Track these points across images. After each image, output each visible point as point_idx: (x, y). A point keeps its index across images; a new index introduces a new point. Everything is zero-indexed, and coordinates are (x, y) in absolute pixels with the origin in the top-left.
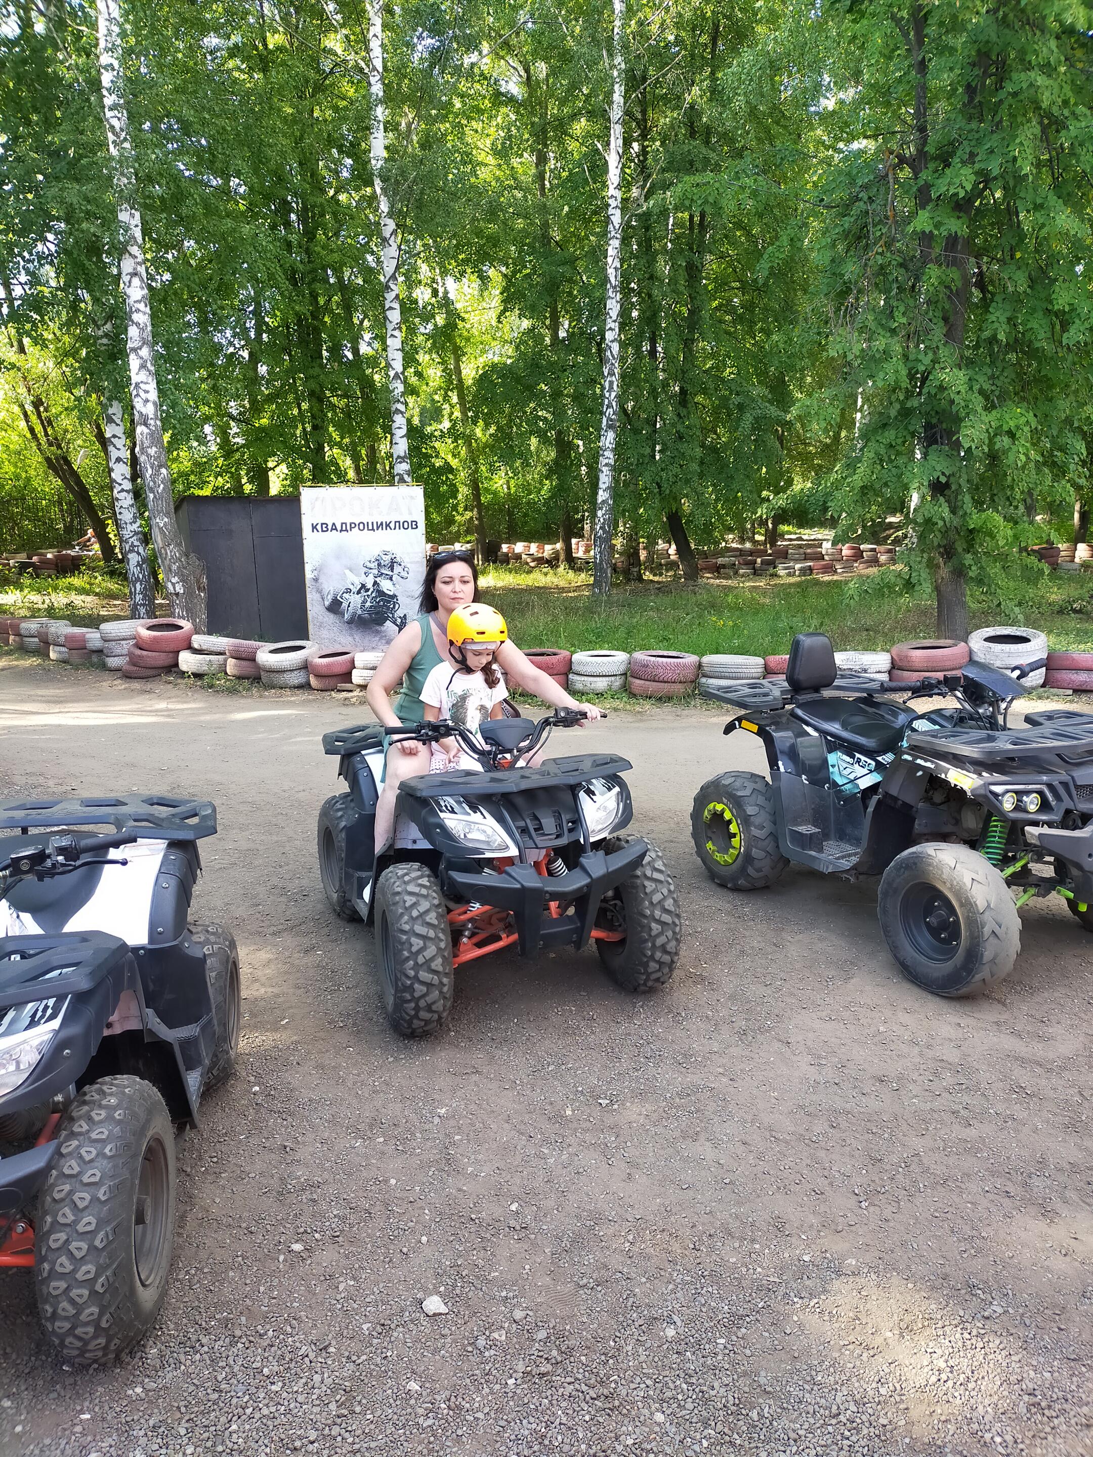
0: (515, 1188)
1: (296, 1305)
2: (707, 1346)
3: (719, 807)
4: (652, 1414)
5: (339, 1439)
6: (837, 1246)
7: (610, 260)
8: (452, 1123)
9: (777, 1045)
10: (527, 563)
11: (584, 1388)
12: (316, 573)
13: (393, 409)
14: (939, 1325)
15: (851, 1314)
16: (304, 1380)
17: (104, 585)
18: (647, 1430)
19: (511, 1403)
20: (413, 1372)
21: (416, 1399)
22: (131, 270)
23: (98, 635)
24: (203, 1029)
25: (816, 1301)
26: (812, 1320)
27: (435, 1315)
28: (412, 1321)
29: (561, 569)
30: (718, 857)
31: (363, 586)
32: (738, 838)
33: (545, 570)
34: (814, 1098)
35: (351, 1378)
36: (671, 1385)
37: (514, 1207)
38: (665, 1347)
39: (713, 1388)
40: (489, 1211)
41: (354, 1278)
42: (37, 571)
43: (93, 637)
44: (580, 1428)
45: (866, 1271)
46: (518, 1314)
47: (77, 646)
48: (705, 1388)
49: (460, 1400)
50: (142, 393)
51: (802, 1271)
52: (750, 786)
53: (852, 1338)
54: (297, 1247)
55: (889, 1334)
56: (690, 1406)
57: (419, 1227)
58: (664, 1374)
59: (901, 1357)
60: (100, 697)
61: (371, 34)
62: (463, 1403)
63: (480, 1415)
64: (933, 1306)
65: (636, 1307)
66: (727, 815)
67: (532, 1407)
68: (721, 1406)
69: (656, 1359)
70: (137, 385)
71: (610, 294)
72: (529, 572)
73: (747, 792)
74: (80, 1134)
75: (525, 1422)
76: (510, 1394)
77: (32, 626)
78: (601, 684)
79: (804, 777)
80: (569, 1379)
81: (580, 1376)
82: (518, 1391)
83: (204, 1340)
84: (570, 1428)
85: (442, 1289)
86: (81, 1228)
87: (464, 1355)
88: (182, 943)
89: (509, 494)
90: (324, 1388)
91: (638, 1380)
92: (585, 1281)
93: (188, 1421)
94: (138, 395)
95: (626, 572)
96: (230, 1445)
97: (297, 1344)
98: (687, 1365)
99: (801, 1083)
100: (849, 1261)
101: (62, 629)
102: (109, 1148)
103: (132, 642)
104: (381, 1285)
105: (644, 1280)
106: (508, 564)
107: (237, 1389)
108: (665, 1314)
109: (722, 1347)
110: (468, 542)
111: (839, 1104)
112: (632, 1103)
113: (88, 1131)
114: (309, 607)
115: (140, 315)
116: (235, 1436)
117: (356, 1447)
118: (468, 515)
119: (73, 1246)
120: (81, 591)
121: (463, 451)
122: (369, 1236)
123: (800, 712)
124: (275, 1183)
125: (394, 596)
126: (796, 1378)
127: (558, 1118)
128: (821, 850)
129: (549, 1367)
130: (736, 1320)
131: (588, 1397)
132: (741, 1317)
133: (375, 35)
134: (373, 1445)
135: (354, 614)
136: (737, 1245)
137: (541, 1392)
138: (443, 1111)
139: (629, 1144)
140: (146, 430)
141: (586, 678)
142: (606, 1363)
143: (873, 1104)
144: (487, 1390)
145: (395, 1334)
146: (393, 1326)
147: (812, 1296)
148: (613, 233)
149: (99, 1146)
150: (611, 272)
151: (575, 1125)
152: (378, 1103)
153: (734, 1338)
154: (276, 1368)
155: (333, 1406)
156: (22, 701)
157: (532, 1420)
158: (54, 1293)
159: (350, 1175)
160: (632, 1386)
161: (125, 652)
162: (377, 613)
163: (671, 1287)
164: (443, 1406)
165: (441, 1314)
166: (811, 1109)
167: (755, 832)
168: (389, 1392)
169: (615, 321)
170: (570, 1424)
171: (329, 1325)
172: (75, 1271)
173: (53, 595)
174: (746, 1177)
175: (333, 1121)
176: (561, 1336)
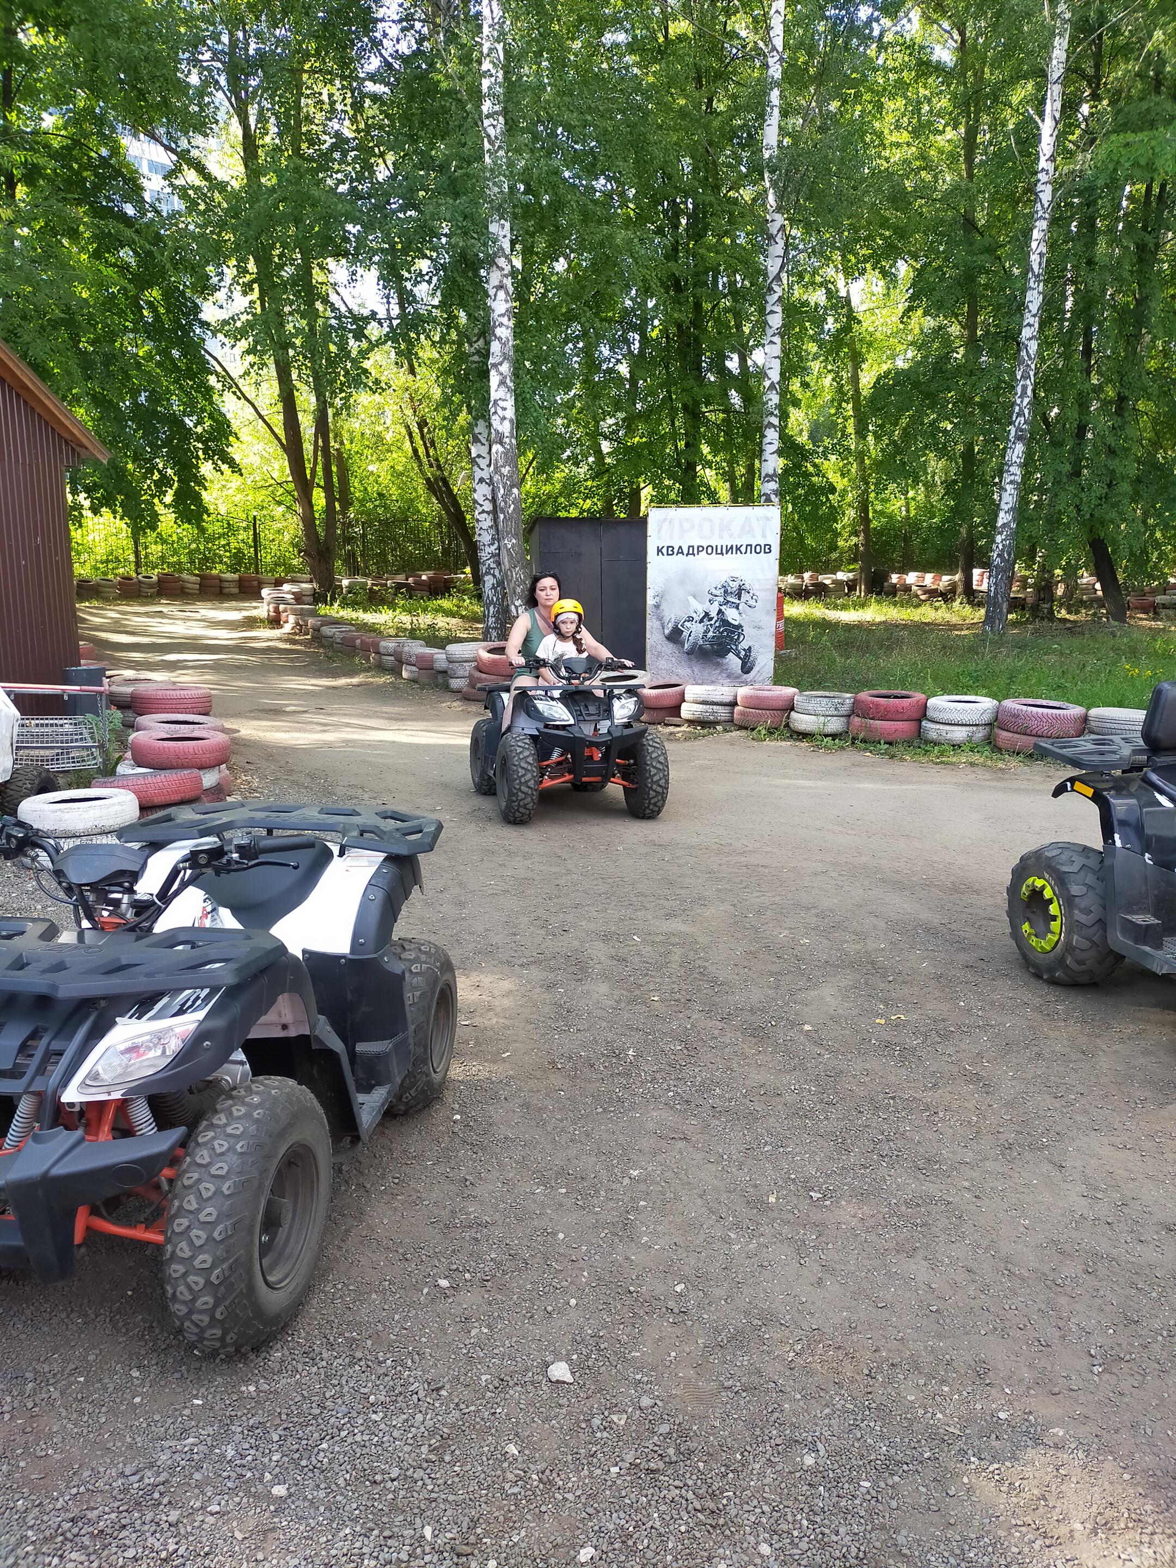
0: (686, 1268)
1: (424, 1340)
2: (846, 1486)
3: (1039, 883)
4: (758, 1543)
5: (420, 1483)
6: (1044, 1409)
7: (1034, 245)
8: (642, 1187)
9: (1045, 1167)
10: (917, 596)
11: (690, 1495)
12: (657, 599)
13: (765, 423)
14: (1149, 1530)
15: (1036, 1492)
16: (405, 1417)
17: (471, 607)
18: (747, 1559)
19: (608, 1492)
20: (517, 1435)
21: (510, 1463)
22: (497, 283)
23: (444, 656)
24: (397, 1047)
25: (996, 1466)
26: (986, 1489)
27: (558, 1382)
28: (533, 1383)
29: (956, 604)
30: (1034, 941)
31: (707, 614)
32: (1059, 921)
33: (937, 604)
34: (1074, 1234)
35: (453, 1426)
36: (790, 1518)
37: (679, 1288)
38: (798, 1475)
39: (837, 1534)
40: (652, 1286)
41: (489, 1327)
42: (411, 591)
43: (439, 656)
44: (672, 1538)
45: (1073, 1446)
46: (646, 1401)
47: (426, 665)
48: (827, 1531)
49: (554, 1475)
50: (500, 411)
51: (993, 1427)
52: (1079, 861)
53: (1028, 1520)
54: (444, 1283)
55: (1078, 1526)
56: (804, 1545)
57: (573, 1289)
58: (786, 1503)
59: (1085, 1556)
60: (438, 717)
61: (773, 10)
62: (557, 1479)
63: (570, 1496)
64: (1148, 1508)
65: (780, 1424)
66: (1048, 894)
67: (627, 1501)
68: (838, 1554)
69: (783, 1485)
70: (495, 401)
71: (1032, 284)
72: (917, 606)
73: (1074, 868)
74: (218, 1126)
75: (615, 1515)
76: (609, 1483)
77: (390, 645)
78: (959, 734)
79: (1147, 855)
80: (677, 1483)
81: (690, 1483)
82: (619, 1482)
83: (325, 1355)
84: (660, 1535)
85: (575, 1357)
86: (202, 1217)
87: (574, 1431)
88: (382, 957)
89: (908, 518)
90: (422, 1429)
91: (755, 1502)
92: (730, 1383)
93: (285, 1429)
94: (496, 413)
95: (1035, 609)
96: (314, 1462)
97: (411, 1380)
98: (816, 1501)
99: (1063, 1215)
100: (1055, 1430)
101: (417, 648)
102: (240, 1144)
103: (474, 664)
104: (514, 1339)
105: (799, 1396)
106: (895, 596)
107: (340, 1409)
108: (810, 1439)
109: (864, 1490)
110: (850, 571)
111: (1104, 1247)
112: (849, 1202)
113: (226, 1125)
114: (648, 636)
115: (503, 329)
116: (322, 1454)
117: (434, 1495)
118: (854, 540)
119: (194, 1233)
120: (449, 613)
121: (854, 469)
122: (519, 1287)
123: (1154, 777)
124: (445, 1214)
125: (740, 626)
126: (942, 1547)
127: (759, 1205)
128: (1159, 946)
129: (661, 1465)
130: (889, 1465)
131: (690, 1506)
132: (898, 1463)
133: (777, 12)
134: (451, 1498)
135: (695, 644)
136: (921, 1382)
137: (642, 1489)
138: (636, 1173)
139: (830, 1246)
140: (501, 449)
141: (941, 727)
142: (725, 1476)
143: (1149, 1254)
144: (586, 1472)
145: (511, 1392)
146: (511, 1383)
147: (994, 1459)
148: (1040, 213)
149: (232, 1141)
150: (1034, 259)
151: (776, 1214)
152: (573, 1152)
153: (882, 1485)
154: (382, 1398)
155: (425, 1449)
156: (367, 716)
157: (622, 1515)
158: (175, 1275)
159: (520, 1220)
160: (746, 1507)
161: (467, 674)
162: (718, 645)
163: (827, 1411)
164: (534, 1477)
165: (564, 1382)
166: (1067, 1247)
167: (1078, 916)
168: (486, 1449)
169: (1034, 316)
170: (662, 1530)
171: (449, 1368)
172: (193, 1258)
173: (422, 616)
174: (960, 1308)
175: (522, 1163)
176: (685, 1436)
